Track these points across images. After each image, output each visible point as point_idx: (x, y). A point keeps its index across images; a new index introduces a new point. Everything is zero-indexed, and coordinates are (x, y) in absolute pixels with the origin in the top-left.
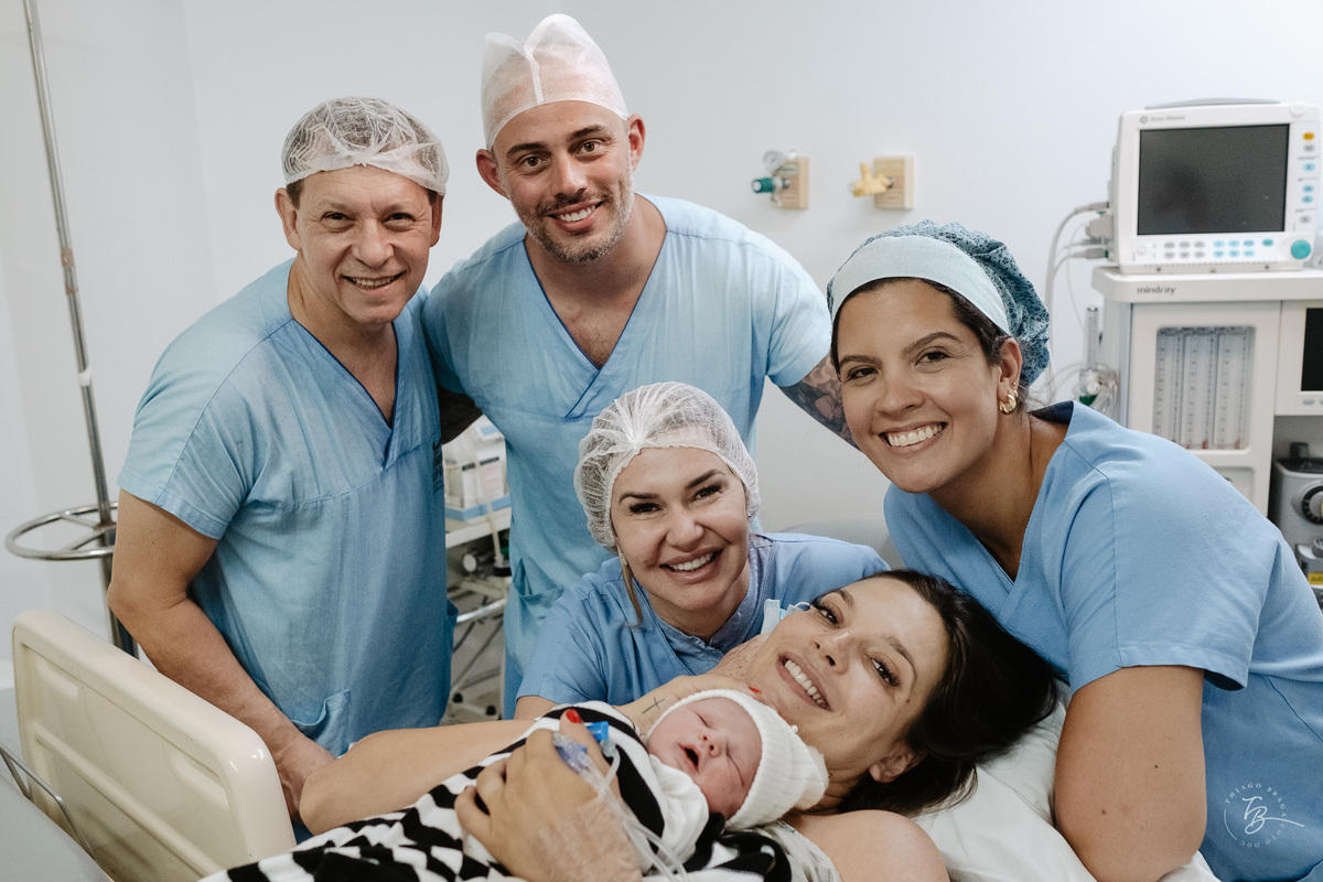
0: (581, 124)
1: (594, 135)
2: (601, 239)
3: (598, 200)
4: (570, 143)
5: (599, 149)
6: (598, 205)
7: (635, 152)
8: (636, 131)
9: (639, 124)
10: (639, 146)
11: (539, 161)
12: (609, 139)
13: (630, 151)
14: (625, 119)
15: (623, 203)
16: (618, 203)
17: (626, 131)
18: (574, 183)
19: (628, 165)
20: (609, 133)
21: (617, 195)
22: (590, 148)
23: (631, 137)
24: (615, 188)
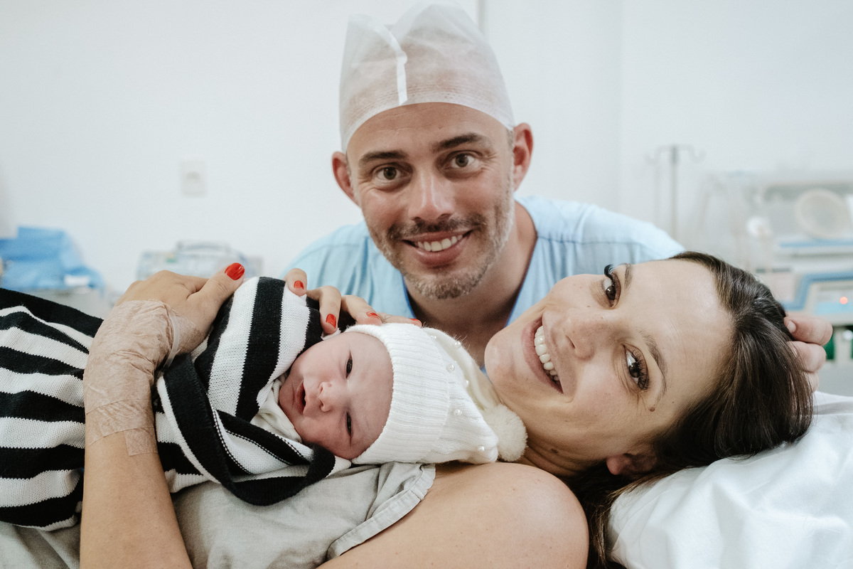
0: (453, 131)
1: (466, 146)
2: (467, 275)
3: (466, 229)
4: (437, 155)
5: (473, 163)
6: (466, 235)
7: (519, 168)
8: (522, 143)
9: (528, 135)
10: (526, 162)
11: (398, 173)
12: (488, 152)
13: (513, 167)
14: (511, 129)
15: (499, 232)
16: (492, 232)
17: (510, 142)
18: (436, 206)
19: (509, 185)
20: (487, 145)
21: (491, 222)
22: (462, 161)
23: (516, 150)
24: (490, 214)
